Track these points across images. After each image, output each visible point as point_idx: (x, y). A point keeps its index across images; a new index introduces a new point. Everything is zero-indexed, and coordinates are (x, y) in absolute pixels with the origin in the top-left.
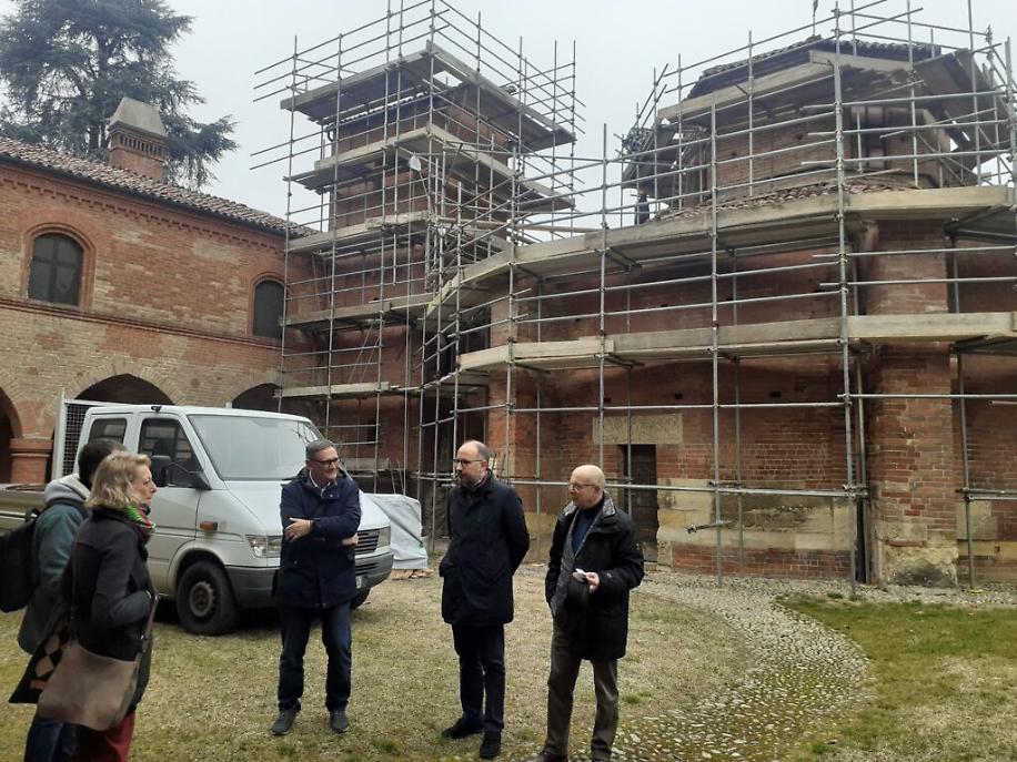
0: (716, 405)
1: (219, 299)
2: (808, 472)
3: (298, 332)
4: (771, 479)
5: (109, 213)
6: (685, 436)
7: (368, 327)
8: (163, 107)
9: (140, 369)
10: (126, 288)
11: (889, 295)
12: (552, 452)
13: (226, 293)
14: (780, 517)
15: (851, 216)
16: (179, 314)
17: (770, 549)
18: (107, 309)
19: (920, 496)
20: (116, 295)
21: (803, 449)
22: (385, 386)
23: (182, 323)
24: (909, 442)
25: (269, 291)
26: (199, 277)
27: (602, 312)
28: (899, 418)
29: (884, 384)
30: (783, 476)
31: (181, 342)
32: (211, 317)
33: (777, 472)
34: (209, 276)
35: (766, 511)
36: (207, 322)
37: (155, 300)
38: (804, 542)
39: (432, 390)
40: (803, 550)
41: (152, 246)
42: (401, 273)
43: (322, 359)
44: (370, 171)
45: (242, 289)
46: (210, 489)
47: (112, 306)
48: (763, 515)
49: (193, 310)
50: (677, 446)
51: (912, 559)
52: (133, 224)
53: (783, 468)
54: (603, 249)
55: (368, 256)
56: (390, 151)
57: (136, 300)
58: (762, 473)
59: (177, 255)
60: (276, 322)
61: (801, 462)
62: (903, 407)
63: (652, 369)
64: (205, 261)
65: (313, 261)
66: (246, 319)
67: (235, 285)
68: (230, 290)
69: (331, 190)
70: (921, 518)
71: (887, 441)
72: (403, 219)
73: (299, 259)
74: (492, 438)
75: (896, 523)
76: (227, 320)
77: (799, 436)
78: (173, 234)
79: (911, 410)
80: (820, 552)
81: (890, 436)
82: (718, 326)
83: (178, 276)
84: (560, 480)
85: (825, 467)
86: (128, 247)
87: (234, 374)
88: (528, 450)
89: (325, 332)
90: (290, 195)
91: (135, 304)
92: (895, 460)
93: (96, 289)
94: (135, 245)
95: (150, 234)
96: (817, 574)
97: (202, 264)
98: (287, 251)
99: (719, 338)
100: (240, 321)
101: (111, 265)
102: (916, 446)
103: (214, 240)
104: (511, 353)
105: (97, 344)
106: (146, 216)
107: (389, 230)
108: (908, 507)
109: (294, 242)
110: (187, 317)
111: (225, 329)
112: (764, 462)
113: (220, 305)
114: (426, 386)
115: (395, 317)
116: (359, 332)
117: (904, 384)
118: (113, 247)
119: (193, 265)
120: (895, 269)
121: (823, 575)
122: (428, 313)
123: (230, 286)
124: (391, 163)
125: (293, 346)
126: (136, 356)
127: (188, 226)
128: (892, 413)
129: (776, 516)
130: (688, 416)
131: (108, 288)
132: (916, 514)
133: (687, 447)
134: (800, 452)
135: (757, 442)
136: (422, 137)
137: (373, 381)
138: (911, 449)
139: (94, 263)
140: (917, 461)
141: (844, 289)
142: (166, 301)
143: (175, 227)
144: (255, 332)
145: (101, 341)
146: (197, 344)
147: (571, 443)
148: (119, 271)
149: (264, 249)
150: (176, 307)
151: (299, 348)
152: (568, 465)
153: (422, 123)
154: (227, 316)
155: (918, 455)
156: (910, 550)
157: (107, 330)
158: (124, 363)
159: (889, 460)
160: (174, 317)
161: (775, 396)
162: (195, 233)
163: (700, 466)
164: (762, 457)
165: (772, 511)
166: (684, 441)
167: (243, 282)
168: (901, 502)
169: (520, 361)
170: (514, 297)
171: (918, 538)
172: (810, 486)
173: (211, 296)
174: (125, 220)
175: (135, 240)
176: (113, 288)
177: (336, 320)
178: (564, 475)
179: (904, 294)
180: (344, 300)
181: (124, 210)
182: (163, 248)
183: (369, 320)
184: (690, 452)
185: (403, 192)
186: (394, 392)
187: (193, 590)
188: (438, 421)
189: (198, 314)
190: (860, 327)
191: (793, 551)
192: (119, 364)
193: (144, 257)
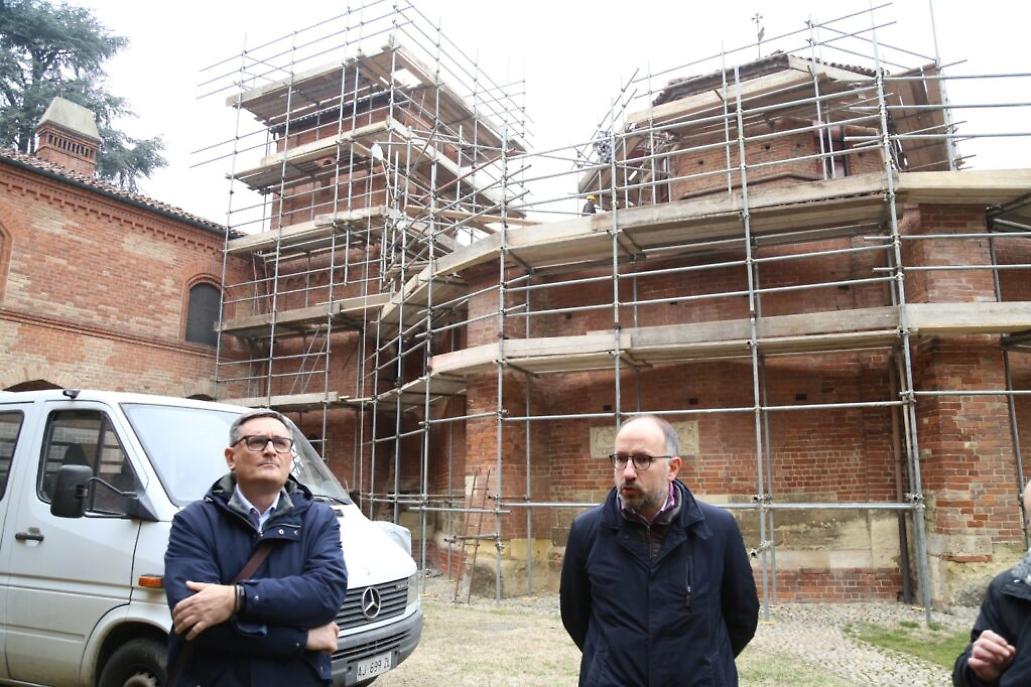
0: (757, 407)
1: (150, 300)
2: (839, 483)
3: (234, 339)
4: (799, 492)
5: (30, 198)
6: (702, 446)
7: (312, 333)
8: (98, 120)
9: (56, 375)
10: (44, 282)
11: (936, 284)
12: (540, 468)
13: (158, 293)
14: (811, 534)
15: (902, 195)
16: (106, 315)
17: (802, 570)
18: (21, 306)
19: (982, 505)
20: (32, 290)
21: (833, 457)
22: (333, 397)
23: (108, 324)
24: (967, 445)
25: (204, 293)
26: (129, 275)
27: (616, 302)
28: (955, 418)
29: (938, 381)
30: (812, 487)
31: (106, 347)
32: (140, 319)
33: (807, 484)
34: (141, 274)
35: (795, 527)
36: (134, 325)
37: (78, 298)
38: (840, 560)
39: (391, 401)
40: (838, 570)
41: (78, 238)
42: (354, 272)
43: (259, 368)
44: (319, 169)
45: (175, 290)
46: (157, 521)
47: (28, 303)
48: (791, 532)
49: (121, 311)
50: (691, 457)
51: (978, 576)
52: (58, 213)
53: (812, 478)
54: (614, 231)
55: (313, 258)
56: (345, 147)
57: (55, 296)
58: (790, 485)
59: (105, 250)
60: (211, 326)
61: (832, 472)
62: (958, 406)
63: (660, 370)
64: (137, 259)
65: (252, 262)
66: (178, 323)
67: (168, 286)
68: (163, 291)
69: (276, 191)
70: (984, 529)
71: (944, 444)
72: (356, 215)
73: (237, 261)
74: (469, 453)
75: (960, 536)
76: (158, 323)
77: (829, 443)
78: (102, 225)
79: (967, 410)
80: (858, 571)
81: (948, 439)
82: (756, 316)
83: (105, 273)
84: (549, 500)
85: (857, 476)
86: (50, 237)
87: (164, 383)
88: (515, 466)
89: (263, 340)
90: (232, 193)
91: (54, 301)
92: (954, 465)
93: (8, 282)
94: (59, 236)
95: (77, 225)
96: (855, 596)
97: (133, 262)
98: (226, 251)
99: (757, 330)
100: (172, 325)
101: (29, 256)
102: (974, 449)
103: (148, 235)
104: (502, 351)
105: (7, 344)
106: (73, 205)
107: (340, 226)
108: (968, 518)
109: (234, 241)
110: (113, 319)
111: (156, 334)
112: (791, 473)
113: (151, 307)
114: (379, 397)
115: (345, 321)
116: (301, 339)
117: (957, 380)
118: (33, 237)
119: (124, 263)
120: (940, 257)
121: (862, 597)
122: (384, 315)
123: (162, 287)
124: (345, 161)
125: (228, 355)
126: (52, 360)
127: (119, 219)
128: (947, 412)
129: (807, 532)
130: (705, 422)
131: (24, 282)
132: (981, 525)
133: (705, 458)
134: (830, 460)
135: (782, 450)
136: (381, 131)
137: (318, 391)
138: (969, 452)
139: (8, 253)
140: (977, 467)
141: (900, 274)
142: (91, 299)
143: (104, 220)
144: (189, 336)
145: (13, 341)
146: (124, 347)
147: (565, 457)
148: (37, 263)
149: (200, 249)
150: (102, 307)
151: (235, 356)
152: (558, 483)
153: (381, 116)
154: (160, 320)
155: (977, 459)
156: (975, 566)
157: (19, 329)
158: (39, 368)
159: (949, 466)
160: (100, 318)
161: (801, 398)
162: (127, 227)
163: (721, 480)
164: (789, 468)
165: (802, 527)
166: (701, 452)
167: (177, 283)
168: (963, 512)
169: (512, 361)
170: (506, 287)
171: (982, 553)
172: (843, 498)
173: (141, 297)
174: (49, 208)
175: (58, 231)
176: (29, 282)
177: (277, 325)
178: (553, 494)
179: (950, 283)
180: (286, 303)
181: (48, 197)
182: (90, 242)
183: (314, 326)
184: (708, 464)
185: (359, 187)
186: (342, 404)
187: (127, 683)
188: (399, 435)
189: (126, 316)
190: (918, 317)
191: (827, 572)
192: (32, 368)
193: (69, 250)
